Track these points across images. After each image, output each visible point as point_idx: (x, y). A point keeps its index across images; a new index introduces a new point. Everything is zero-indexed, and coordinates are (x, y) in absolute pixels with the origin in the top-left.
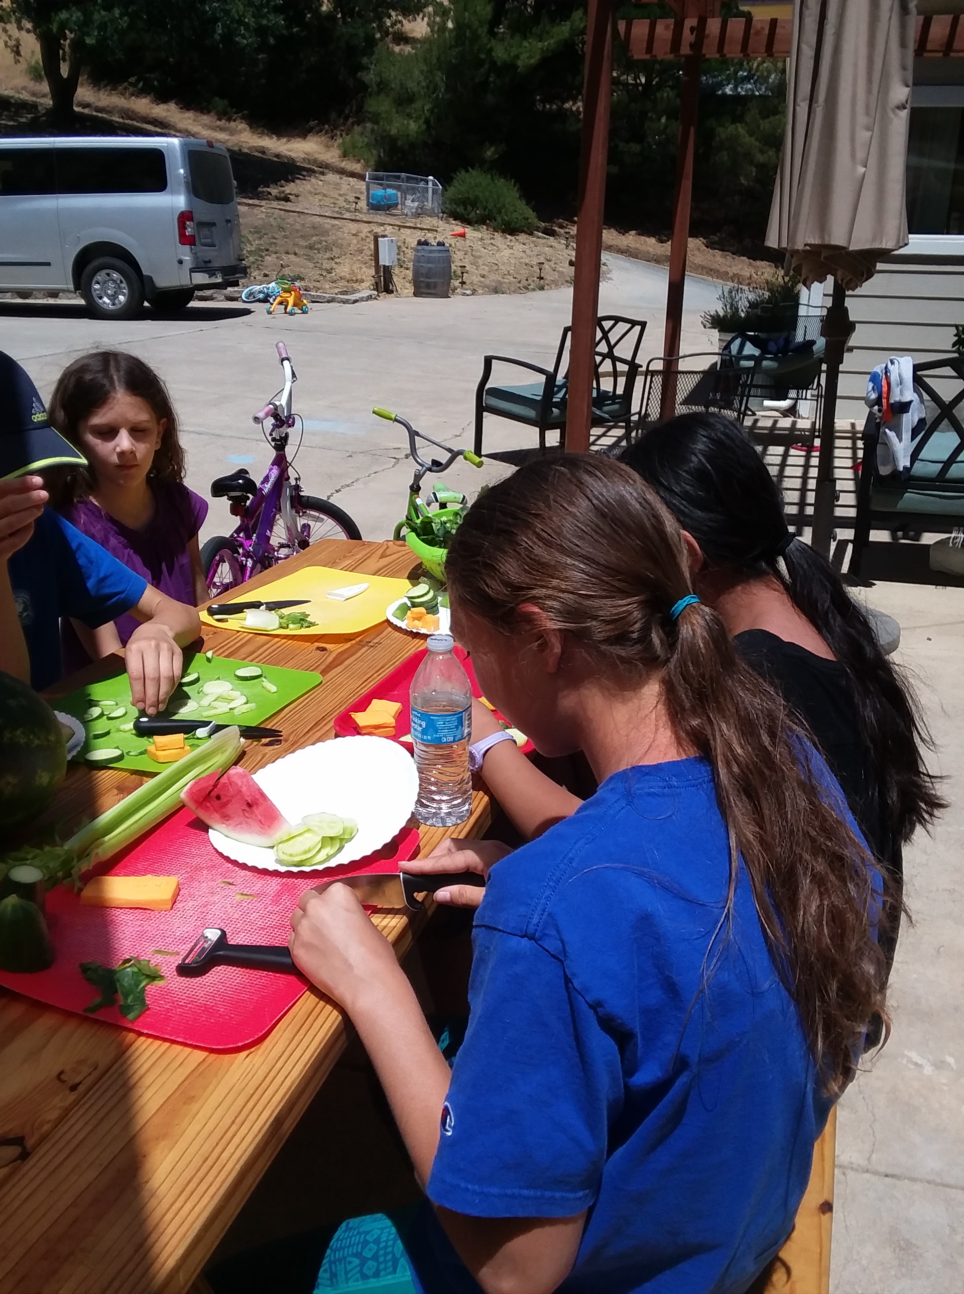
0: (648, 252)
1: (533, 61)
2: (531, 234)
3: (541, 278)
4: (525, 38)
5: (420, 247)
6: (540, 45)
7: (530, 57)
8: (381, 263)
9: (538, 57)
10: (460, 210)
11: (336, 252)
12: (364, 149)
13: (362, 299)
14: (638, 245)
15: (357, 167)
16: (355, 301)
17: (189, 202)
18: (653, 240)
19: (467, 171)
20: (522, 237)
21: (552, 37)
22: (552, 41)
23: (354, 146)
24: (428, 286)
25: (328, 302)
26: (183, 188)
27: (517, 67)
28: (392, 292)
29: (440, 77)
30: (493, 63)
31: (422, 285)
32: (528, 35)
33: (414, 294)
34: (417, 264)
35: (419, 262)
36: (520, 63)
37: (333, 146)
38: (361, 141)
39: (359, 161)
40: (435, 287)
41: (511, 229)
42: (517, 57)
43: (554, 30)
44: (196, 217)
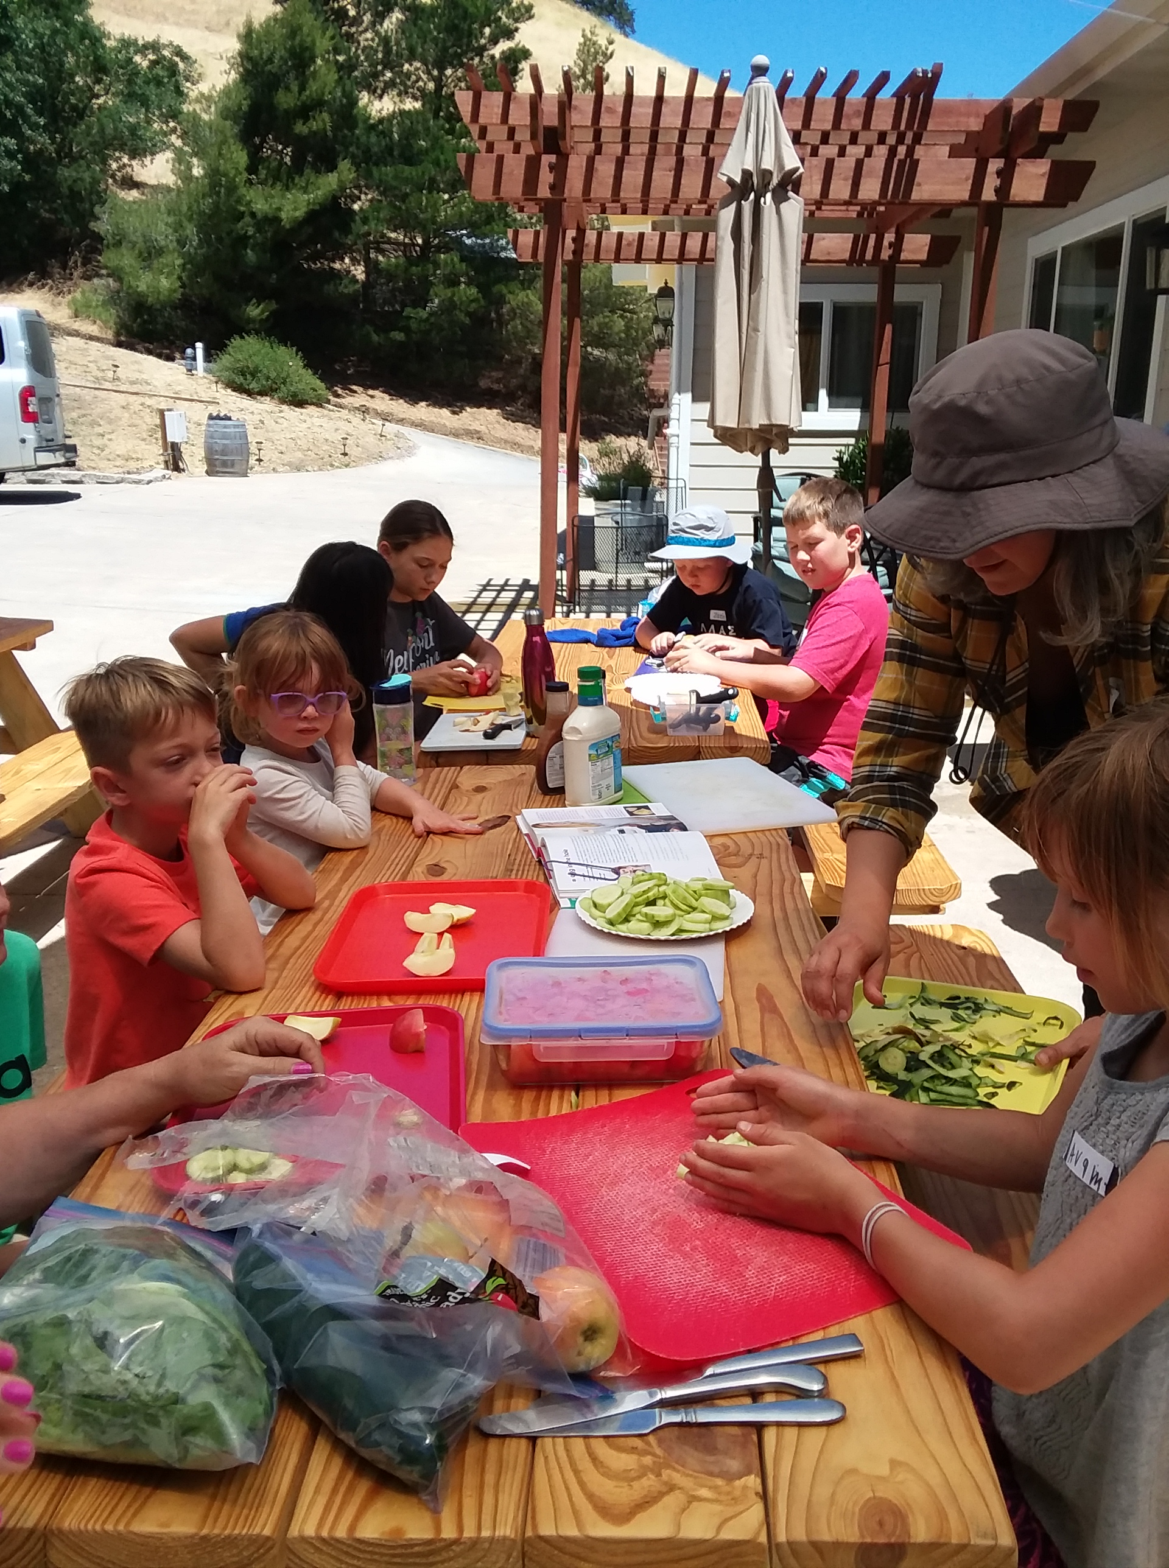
0: (445, 425)
1: (297, 214)
2: (321, 406)
3: (345, 454)
4: (288, 189)
5: (211, 422)
6: (306, 197)
7: (295, 209)
8: (170, 439)
9: (304, 209)
10: (239, 380)
11: (105, 428)
12: (100, 309)
13: (156, 480)
14: (433, 418)
15: (94, 329)
16: (149, 482)
17: (31, 378)
18: (445, 412)
19: (242, 338)
20: (311, 410)
21: (319, 189)
22: (320, 193)
23: (88, 306)
24: (224, 464)
25: (117, 482)
26: (24, 362)
27: (280, 220)
28: (184, 470)
29: (191, 230)
30: (253, 215)
31: (217, 463)
32: (291, 185)
33: (207, 472)
34: (210, 441)
35: (212, 437)
36: (283, 215)
37: (60, 304)
38: (97, 299)
39: (95, 322)
40: (233, 466)
41: (298, 402)
42: (279, 209)
43: (320, 181)
44: (37, 391)
